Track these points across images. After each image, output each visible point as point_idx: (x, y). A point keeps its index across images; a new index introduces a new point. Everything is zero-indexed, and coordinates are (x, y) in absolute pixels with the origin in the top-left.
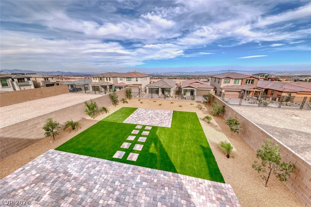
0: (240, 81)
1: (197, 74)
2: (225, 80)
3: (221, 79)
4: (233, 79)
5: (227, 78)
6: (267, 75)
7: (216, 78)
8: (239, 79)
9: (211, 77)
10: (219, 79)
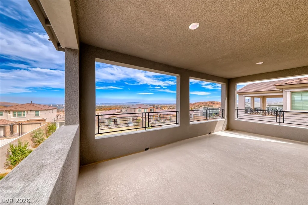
0: (147, 110)
1: (108, 105)
2: (139, 110)
3: (136, 109)
4: (143, 109)
5: (139, 108)
6: (156, 106)
7: (131, 108)
8: (146, 109)
9: (127, 108)
10: (134, 109)
